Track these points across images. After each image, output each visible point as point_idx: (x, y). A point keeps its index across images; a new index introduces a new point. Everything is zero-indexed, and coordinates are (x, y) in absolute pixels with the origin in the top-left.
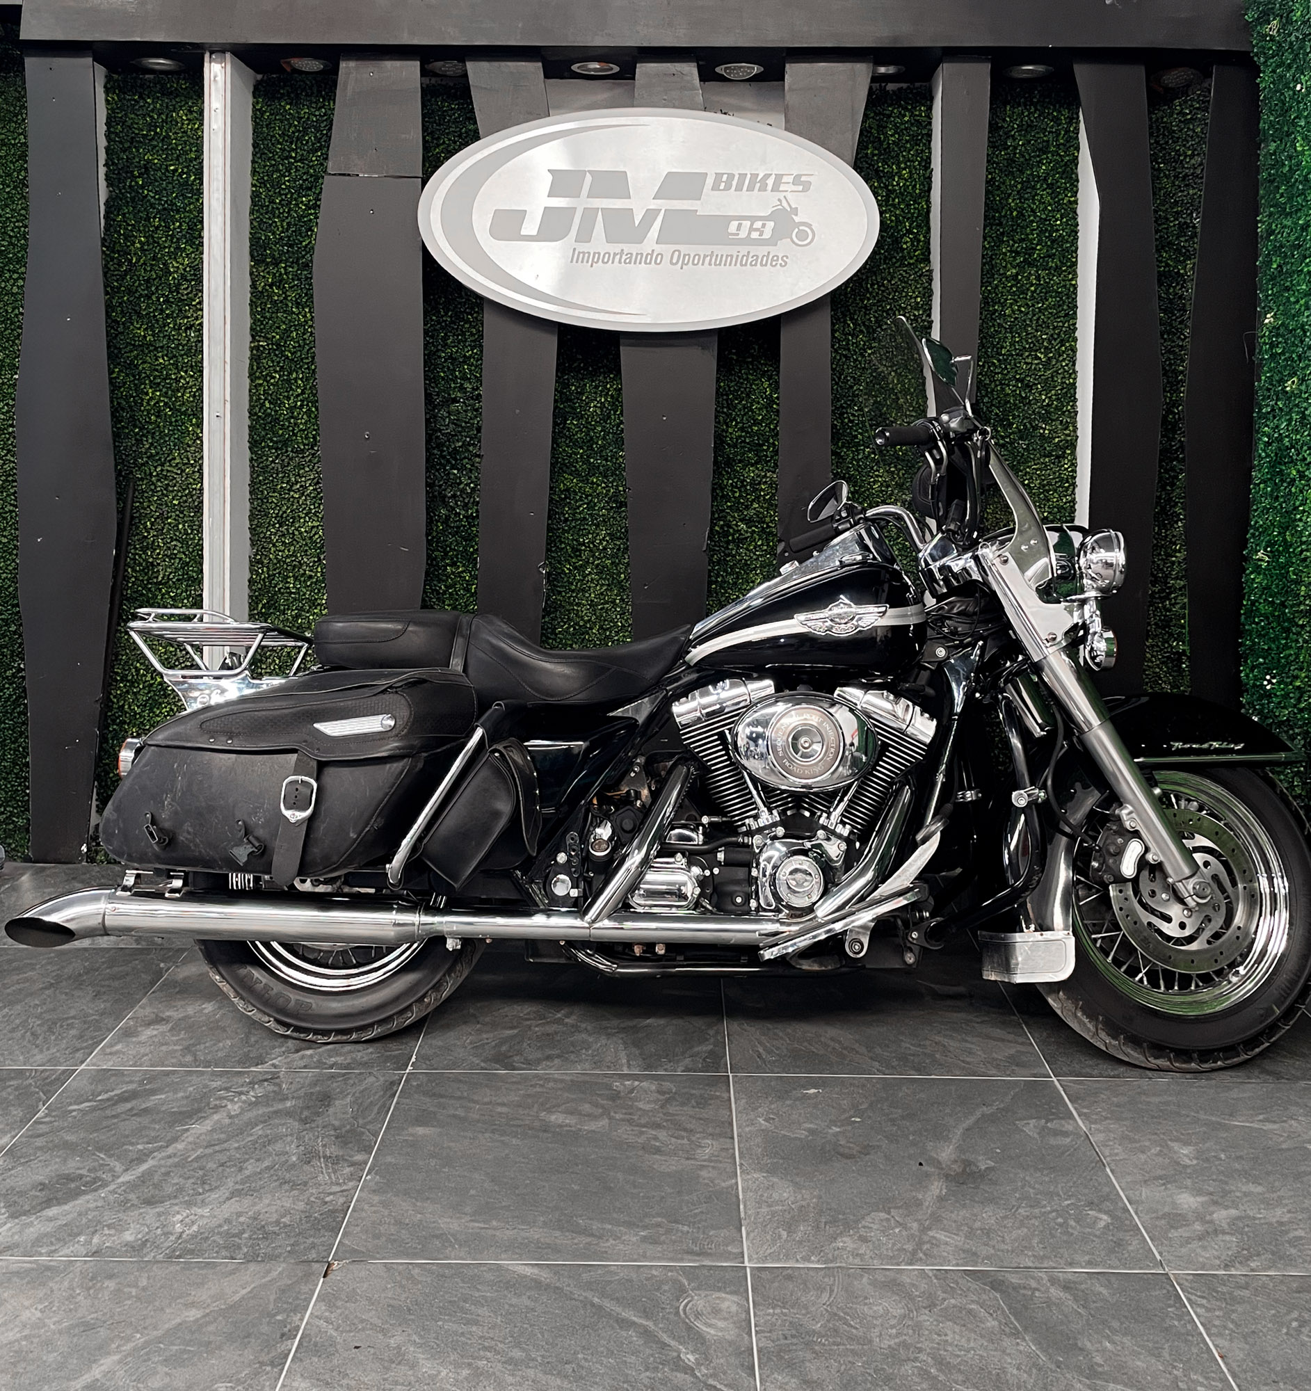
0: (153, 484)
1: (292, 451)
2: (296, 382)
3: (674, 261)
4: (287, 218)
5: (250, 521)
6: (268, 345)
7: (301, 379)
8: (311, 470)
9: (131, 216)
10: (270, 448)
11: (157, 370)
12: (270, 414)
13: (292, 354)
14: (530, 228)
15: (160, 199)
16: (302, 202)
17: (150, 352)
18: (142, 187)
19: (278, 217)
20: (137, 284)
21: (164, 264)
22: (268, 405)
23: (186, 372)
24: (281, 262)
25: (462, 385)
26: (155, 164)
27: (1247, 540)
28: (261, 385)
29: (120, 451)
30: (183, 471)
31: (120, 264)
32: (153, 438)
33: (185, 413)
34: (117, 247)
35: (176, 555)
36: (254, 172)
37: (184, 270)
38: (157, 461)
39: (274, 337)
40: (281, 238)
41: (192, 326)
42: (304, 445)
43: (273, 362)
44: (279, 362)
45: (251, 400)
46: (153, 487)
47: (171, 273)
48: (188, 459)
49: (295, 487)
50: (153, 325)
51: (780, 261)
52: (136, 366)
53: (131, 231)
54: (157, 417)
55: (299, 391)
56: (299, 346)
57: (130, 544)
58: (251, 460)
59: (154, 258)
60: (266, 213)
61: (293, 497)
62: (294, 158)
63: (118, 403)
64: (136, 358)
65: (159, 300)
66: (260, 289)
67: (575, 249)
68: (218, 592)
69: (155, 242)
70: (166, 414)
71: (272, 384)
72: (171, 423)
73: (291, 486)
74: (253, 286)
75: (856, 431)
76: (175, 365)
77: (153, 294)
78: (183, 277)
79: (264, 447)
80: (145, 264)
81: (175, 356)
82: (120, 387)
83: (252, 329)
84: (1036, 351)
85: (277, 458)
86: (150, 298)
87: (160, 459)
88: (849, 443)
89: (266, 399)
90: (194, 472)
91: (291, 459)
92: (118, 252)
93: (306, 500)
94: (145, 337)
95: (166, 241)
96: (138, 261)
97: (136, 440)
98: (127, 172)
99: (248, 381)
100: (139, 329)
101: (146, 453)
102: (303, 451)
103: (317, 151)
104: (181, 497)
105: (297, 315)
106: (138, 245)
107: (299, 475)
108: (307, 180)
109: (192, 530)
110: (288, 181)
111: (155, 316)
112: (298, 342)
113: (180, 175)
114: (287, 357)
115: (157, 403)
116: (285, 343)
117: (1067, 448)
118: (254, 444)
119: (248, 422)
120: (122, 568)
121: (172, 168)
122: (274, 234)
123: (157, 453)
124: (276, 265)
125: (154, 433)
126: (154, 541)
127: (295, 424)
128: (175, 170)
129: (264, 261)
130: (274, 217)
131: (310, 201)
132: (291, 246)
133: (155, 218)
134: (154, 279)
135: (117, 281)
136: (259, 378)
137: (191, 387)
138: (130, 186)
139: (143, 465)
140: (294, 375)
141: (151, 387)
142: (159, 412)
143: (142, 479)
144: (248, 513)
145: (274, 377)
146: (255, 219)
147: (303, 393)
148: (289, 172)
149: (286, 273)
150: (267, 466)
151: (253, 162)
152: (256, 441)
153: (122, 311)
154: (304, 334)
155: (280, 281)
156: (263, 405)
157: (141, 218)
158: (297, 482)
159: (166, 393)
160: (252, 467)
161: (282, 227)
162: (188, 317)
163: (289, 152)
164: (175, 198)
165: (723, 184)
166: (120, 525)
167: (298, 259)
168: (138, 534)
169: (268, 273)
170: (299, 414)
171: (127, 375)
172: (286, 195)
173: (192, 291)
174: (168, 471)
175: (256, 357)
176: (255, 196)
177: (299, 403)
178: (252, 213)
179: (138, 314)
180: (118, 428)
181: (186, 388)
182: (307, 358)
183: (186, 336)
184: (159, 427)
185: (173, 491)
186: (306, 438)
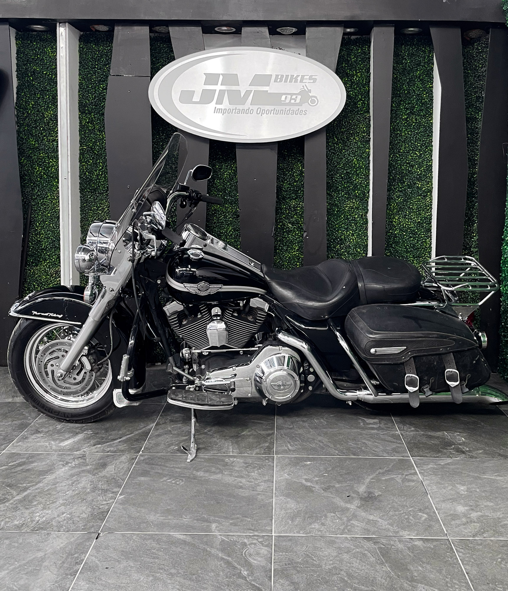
0: (39, 207)
1: (98, 193)
2: (99, 164)
3: (258, 113)
4: (94, 94)
5: (81, 223)
6: (87, 148)
7: (102, 163)
8: (106, 201)
9: (28, 93)
10: (89, 192)
11: (40, 159)
12: (88, 178)
13: (97, 152)
14: (196, 98)
15: (40, 86)
16: (101, 87)
17: (37, 151)
18: (33, 81)
19: (91, 93)
20: (31, 122)
21: (42, 114)
22: (87, 174)
23: (52, 160)
24: (92, 113)
26: (37, 71)
27: (504, 231)
28: (84, 165)
29: (25, 193)
30: (52, 202)
31: (24, 114)
32: (39, 188)
33: (52, 177)
34: (22, 106)
35: (49, 237)
36: (80, 74)
37: (51, 116)
38: (41, 197)
39: (90, 145)
40: (92, 103)
41: (55, 140)
42: (103, 191)
43: (89, 155)
44: (92, 156)
45: (80, 172)
46: (39, 208)
47: (45, 118)
48: (54, 197)
49: (99, 209)
50: (38, 140)
51: (304, 113)
52: (31, 157)
53: (28, 99)
54: (40, 179)
55: (101, 168)
56: (100, 148)
57: (30, 233)
58: (81, 197)
59: (38, 111)
60: (85, 92)
61: (99, 213)
62: (97, 68)
63: (24, 173)
64: (31, 153)
65: (40, 129)
66: (83, 124)
67: (216, 107)
68: (67, 253)
69: (38, 104)
70: (44, 178)
71: (89, 165)
72: (46, 181)
73: (98, 208)
74: (80, 123)
75: (338, 185)
76: (48, 157)
77: (38, 126)
78: (51, 119)
79: (86, 192)
80: (34, 113)
81: (48, 153)
82: (25, 166)
83: (80, 141)
84: (415, 151)
85: (92, 196)
86: (36, 128)
88: (335, 190)
89: (86, 171)
90: (56, 202)
91: (98, 197)
92: (23, 108)
93: (104, 214)
94: (35, 145)
95: (43, 104)
96: (31, 112)
97: (32, 188)
98: (26, 74)
99: (79, 164)
100: (32, 141)
101: (36, 194)
102: (103, 193)
103: (107, 65)
104: (51, 212)
105: (99, 135)
106: (31, 105)
107: (101, 203)
108: (103, 77)
109: (56, 227)
110: (95, 78)
111: (39, 136)
112: (100, 147)
113: (48, 75)
114: (95, 153)
115: (40, 173)
116: (95, 147)
117: (428, 192)
118: (82, 190)
119: (79, 181)
120: (27, 243)
121: (45, 72)
122: (89, 101)
123: (41, 194)
124: (90, 114)
125: (39, 186)
126: (40, 232)
127: (99, 182)
128: (46, 73)
129: (85, 112)
130: (89, 93)
131: (104, 86)
132: (96, 106)
133: (38, 94)
134: (38, 120)
135: (22, 121)
136: (83, 162)
137: (55, 166)
138: (27, 80)
139: (35, 199)
140: (98, 161)
141: (38, 166)
142: (41, 176)
143: (35, 205)
144: (80, 220)
145: (90, 162)
146: (80, 94)
147: (102, 168)
148: (95, 74)
149: (94, 118)
150: (88, 200)
151: (79, 70)
152: (82, 189)
153: (25, 133)
154: (102, 143)
155: (92, 121)
156: (85, 173)
157: (32, 94)
158: (100, 206)
159: (44, 169)
160: (81, 200)
161: (92, 97)
162: (53, 136)
163: (95, 65)
164: (47, 85)
165: (279, 80)
166: (25, 225)
167: (99, 111)
168: (33, 228)
169: (87, 117)
170: (101, 177)
171: (28, 161)
172: (94, 84)
173: (54, 125)
174: (45, 202)
175: (82, 154)
176: (81, 84)
177: (101, 173)
178: (79, 92)
179: (32, 135)
180: (24, 184)
181: (53, 167)
182: (104, 154)
183: (52, 144)
184: (41, 183)
185: (48, 210)
186: (104, 188)
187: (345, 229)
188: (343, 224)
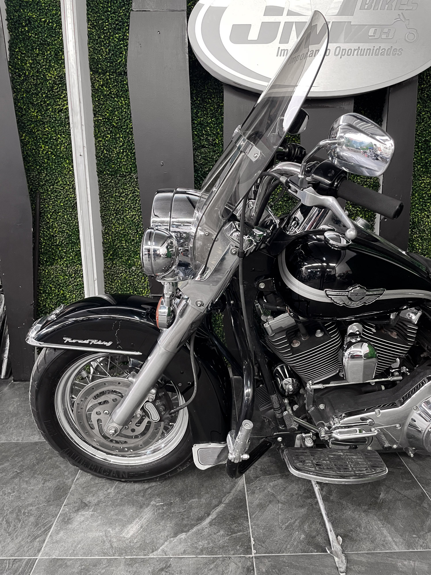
0: (49, 195)
1: (119, 176)
2: (119, 139)
3: (337, 54)
4: (108, 46)
5: (101, 213)
6: (103, 119)
7: (122, 137)
8: (130, 186)
9: (23, 49)
10: (108, 175)
11: (45, 135)
12: (107, 157)
13: (116, 124)
14: (254, 35)
15: (38, 38)
16: (116, 37)
17: (40, 124)
18: (28, 32)
19: (104, 46)
20: (30, 87)
21: (43, 75)
22: (105, 152)
23: (61, 135)
24: (106, 72)
25: (207, 138)
26: (33, 18)
28: (101, 141)
29: (30, 178)
30: (64, 188)
31: (20, 76)
32: (47, 171)
33: (62, 157)
34: (17, 66)
35: (64, 231)
36: (89, 20)
37: (55, 78)
38: (50, 183)
39: (106, 115)
40: (106, 58)
41: (62, 110)
42: (126, 173)
43: (106, 128)
44: (109, 129)
45: (96, 149)
46: (49, 197)
47: (48, 80)
48: (66, 182)
49: (122, 195)
50: (41, 110)
51: (398, 52)
52: (34, 133)
53: (24, 57)
54: (48, 160)
55: (121, 144)
56: (120, 119)
57: (41, 226)
58: (99, 181)
59: (38, 72)
60: (97, 44)
61: (122, 200)
62: (110, 11)
63: (27, 153)
64: (33, 128)
65: (42, 96)
66: (96, 88)
67: (279, 48)
68: (88, 248)
69: (37, 63)
70: (52, 159)
71: (107, 141)
72: (55, 163)
73: (121, 195)
74: (93, 86)
76: (55, 131)
77: (40, 92)
78: (55, 83)
79: (105, 174)
80: (32, 75)
81: (54, 127)
82: (27, 145)
83: (94, 110)
85: (112, 180)
86: (37, 95)
87: (51, 182)
89: (104, 149)
90: (70, 188)
91: (119, 180)
92: (18, 69)
93: (128, 201)
94: (37, 116)
95: (43, 62)
96: (29, 73)
97: (38, 172)
98: (19, 24)
99: (94, 139)
100: (33, 112)
101: (44, 179)
102: (125, 176)
103: (122, 7)
104: (65, 201)
105: (118, 102)
106: (28, 65)
107: (124, 189)
108: (118, 24)
109: (72, 218)
110: (108, 25)
111: (41, 105)
112: (119, 117)
113: (48, 24)
114: (114, 126)
115: (47, 152)
116: (112, 118)
118: (100, 173)
119: (95, 161)
120: (37, 238)
121: (43, 20)
122: (102, 56)
123: (50, 179)
124: (104, 74)
125: (47, 168)
126: (52, 225)
127: (121, 162)
128: (45, 21)
129: (97, 72)
130: (101, 46)
131: (120, 36)
132: (112, 63)
133: (36, 49)
134: (39, 84)
135: (19, 85)
136: (100, 137)
137: (64, 144)
138: (21, 32)
139: (43, 185)
140: (118, 135)
141: (43, 144)
142: (49, 157)
143: (43, 193)
144: (100, 209)
145: (108, 137)
146: (91, 47)
147: (123, 145)
148: (108, 20)
149: (110, 79)
150: (107, 184)
151: (88, 14)
152: (101, 171)
153: (24, 102)
154: (122, 112)
155: (107, 83)
156: (103, 152)
157: (29, 49)
158: (123, 192)
159: (51, 147)
160: (100, 185)
161: (106, 52)
162: (59, 105)
163: (107, 8)
164: (47, 37)
165: (367, 6)
166: (34, 217)
167: (116, 70)
168: (44, 221)
169: (100, 79)
170: (122, 156)
171: (30, 138)
172: (107, 33)
173: (60, 90)
174: (56, 188)
175: (97, 126)
176: (90, 34)
177: (122, 151)
178: (89, 44)
179: (32, 104)
180: (28, 166)
181: (61, 144)
182: (124, 126)
183: (59, 115)
184: (49, 165)
185: (60, 199)
186: (127, 169)
187: (419, 210)
188: (417, 203)
